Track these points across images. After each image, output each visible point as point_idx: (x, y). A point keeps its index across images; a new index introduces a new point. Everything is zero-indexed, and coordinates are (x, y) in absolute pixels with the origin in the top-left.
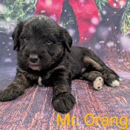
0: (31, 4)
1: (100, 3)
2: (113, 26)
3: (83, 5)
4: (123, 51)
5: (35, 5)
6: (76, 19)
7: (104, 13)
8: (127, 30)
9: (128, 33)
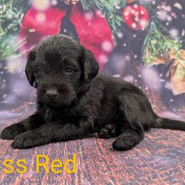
0: (14, 18)
1: (113, 22)
2: (133, 54)
3: (90, 24)
4: (147, 88)
5: (20, 21)
7: (120, 35)
8: (151, 59)
9: (152, 64)
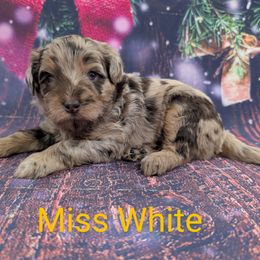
2: (163, 39)
6: (80, 19)
7: (144, 7)
8: (193, 48)
9: (194, 56)
